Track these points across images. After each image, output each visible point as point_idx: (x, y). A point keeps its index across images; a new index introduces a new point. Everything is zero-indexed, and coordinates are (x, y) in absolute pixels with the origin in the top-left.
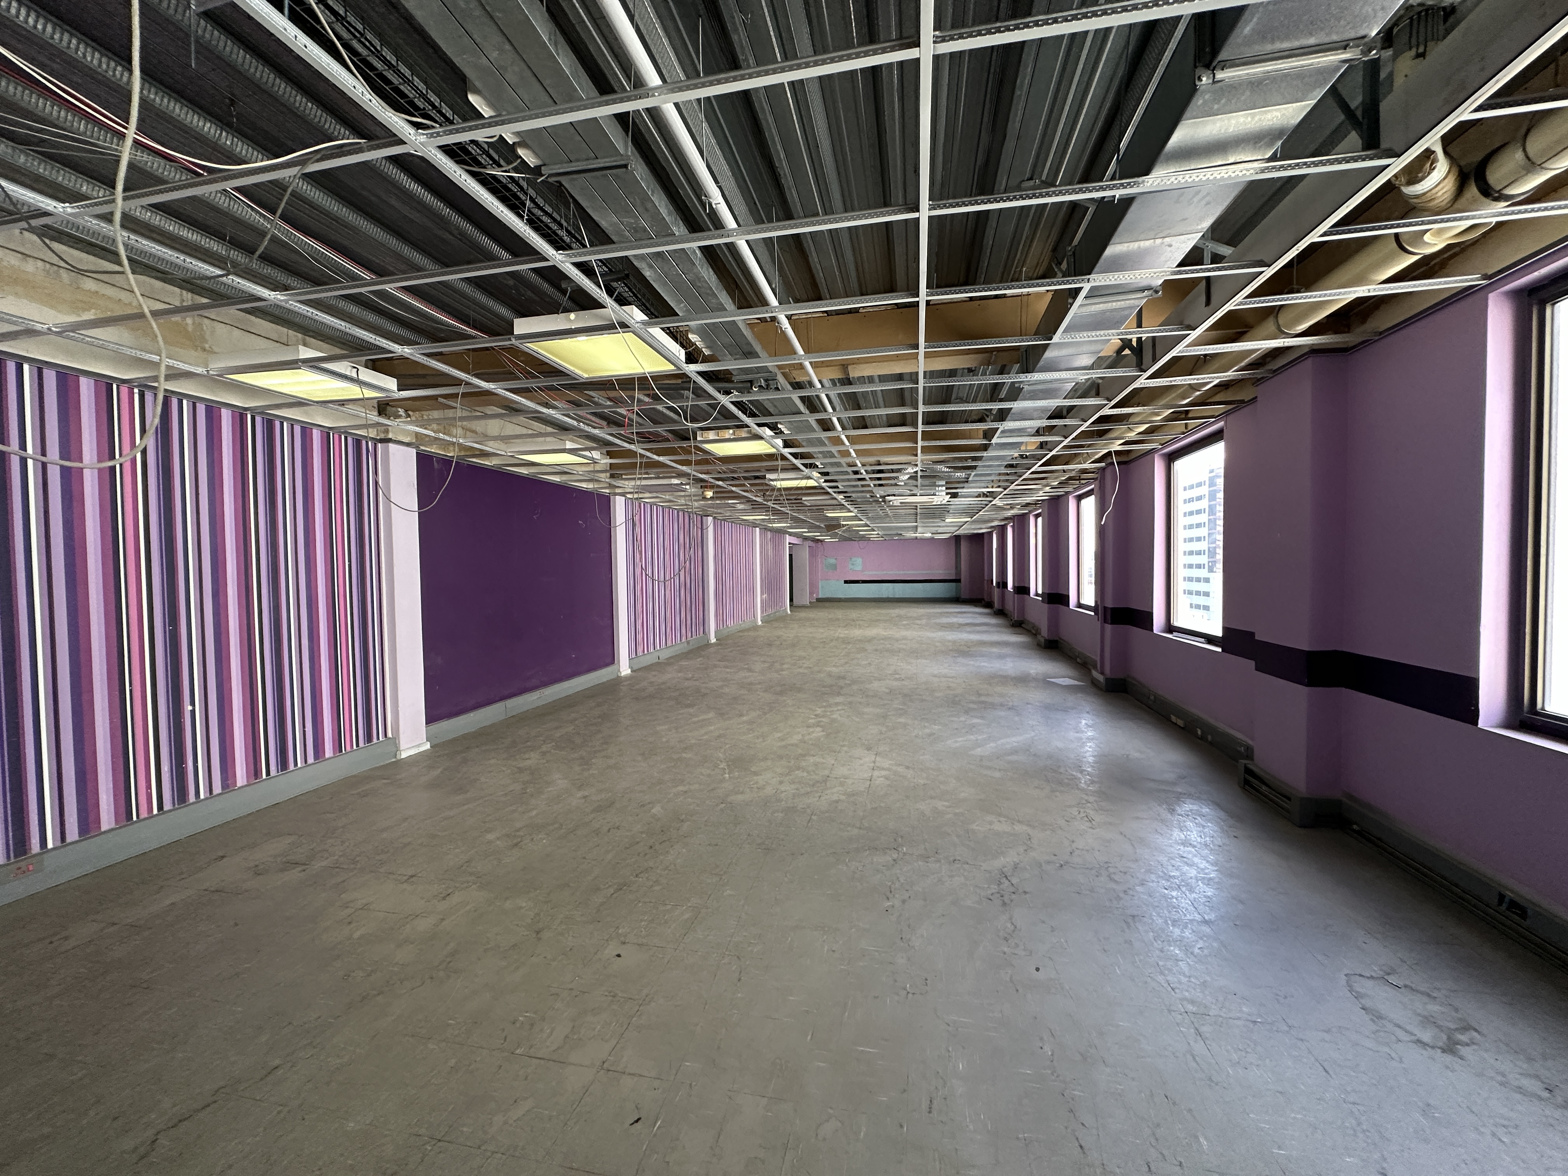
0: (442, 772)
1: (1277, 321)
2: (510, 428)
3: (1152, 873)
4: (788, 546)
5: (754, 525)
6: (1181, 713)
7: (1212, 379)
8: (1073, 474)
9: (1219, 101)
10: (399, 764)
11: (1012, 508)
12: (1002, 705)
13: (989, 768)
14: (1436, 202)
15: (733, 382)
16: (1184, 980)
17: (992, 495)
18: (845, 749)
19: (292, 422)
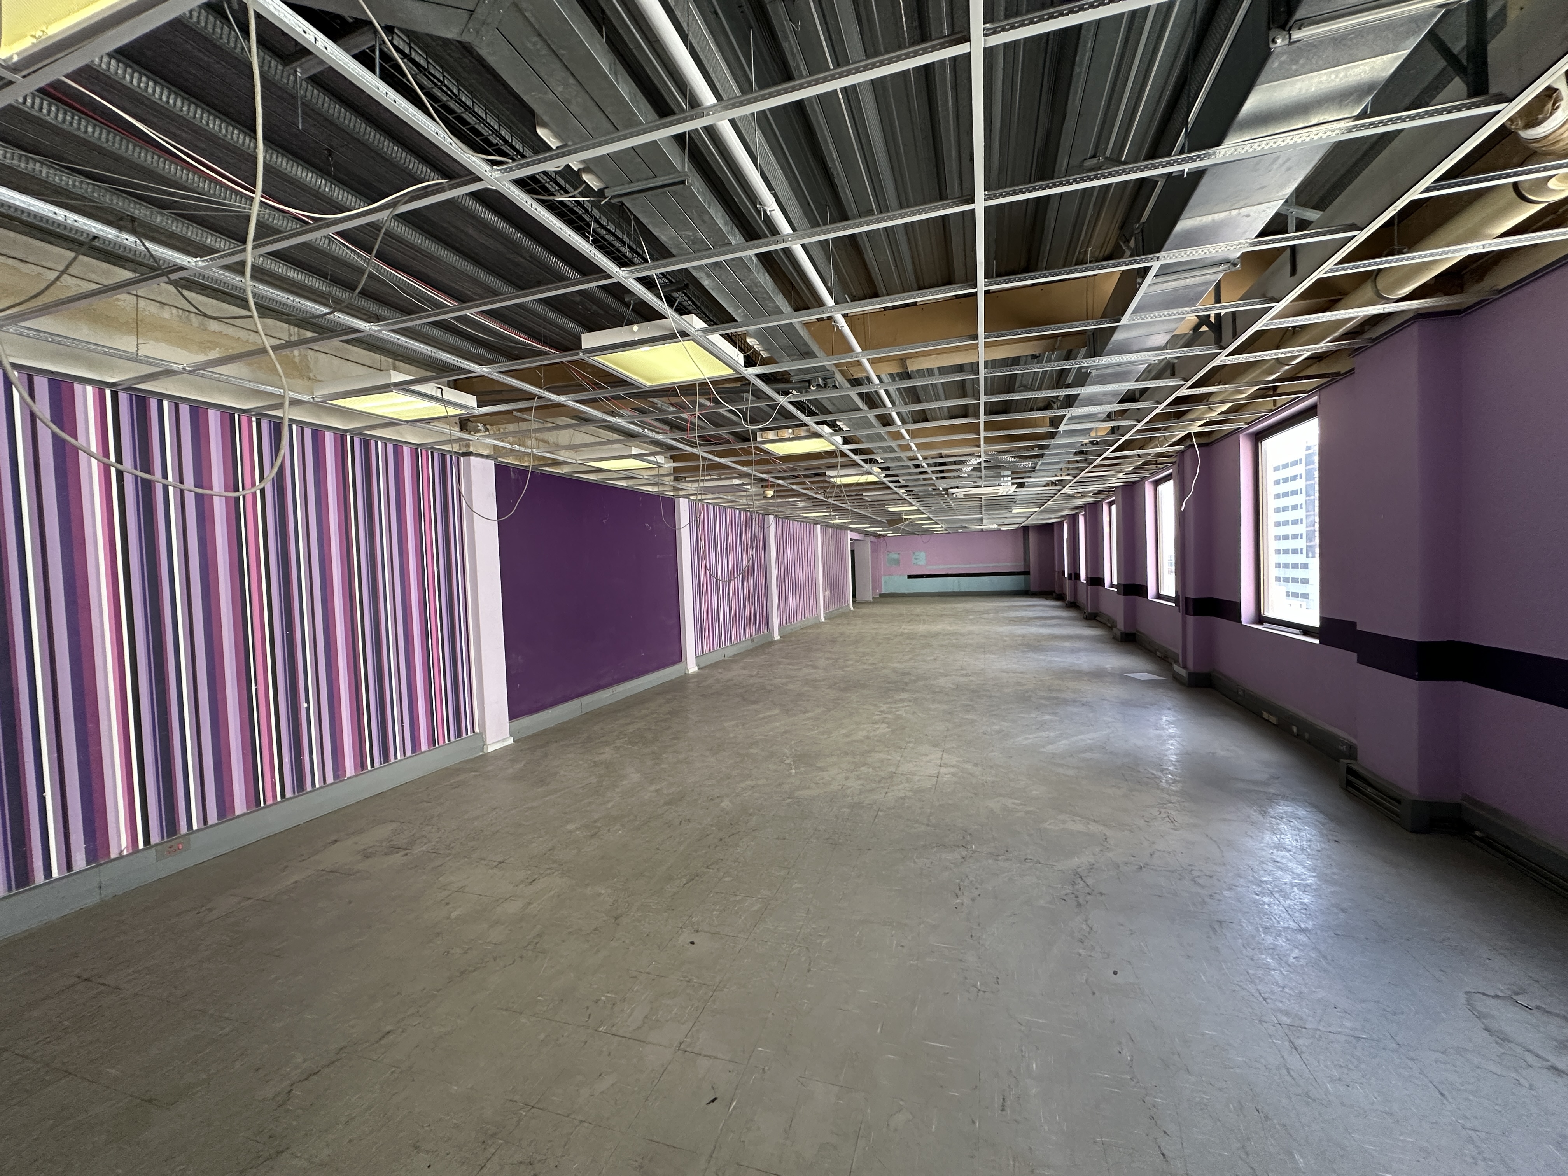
0: (524, 765)
1: (1376, 287)
2: (580, 437)
3: (1241, 877)
4: (849, 541)
5: (815, 522)
6: (1273, 709)
7: (1302, 352)
8: (1148, 459)
9: (1297, 62)
10: (485, 757)
11: (1083, 496)
12: (1075, 701)
13: (1062, 766)
14: (1561, 144)
15: (791, 382)
16: (1278, 990)
17: (1062, 483)
18: (911, 745)
19: (386, 441)
